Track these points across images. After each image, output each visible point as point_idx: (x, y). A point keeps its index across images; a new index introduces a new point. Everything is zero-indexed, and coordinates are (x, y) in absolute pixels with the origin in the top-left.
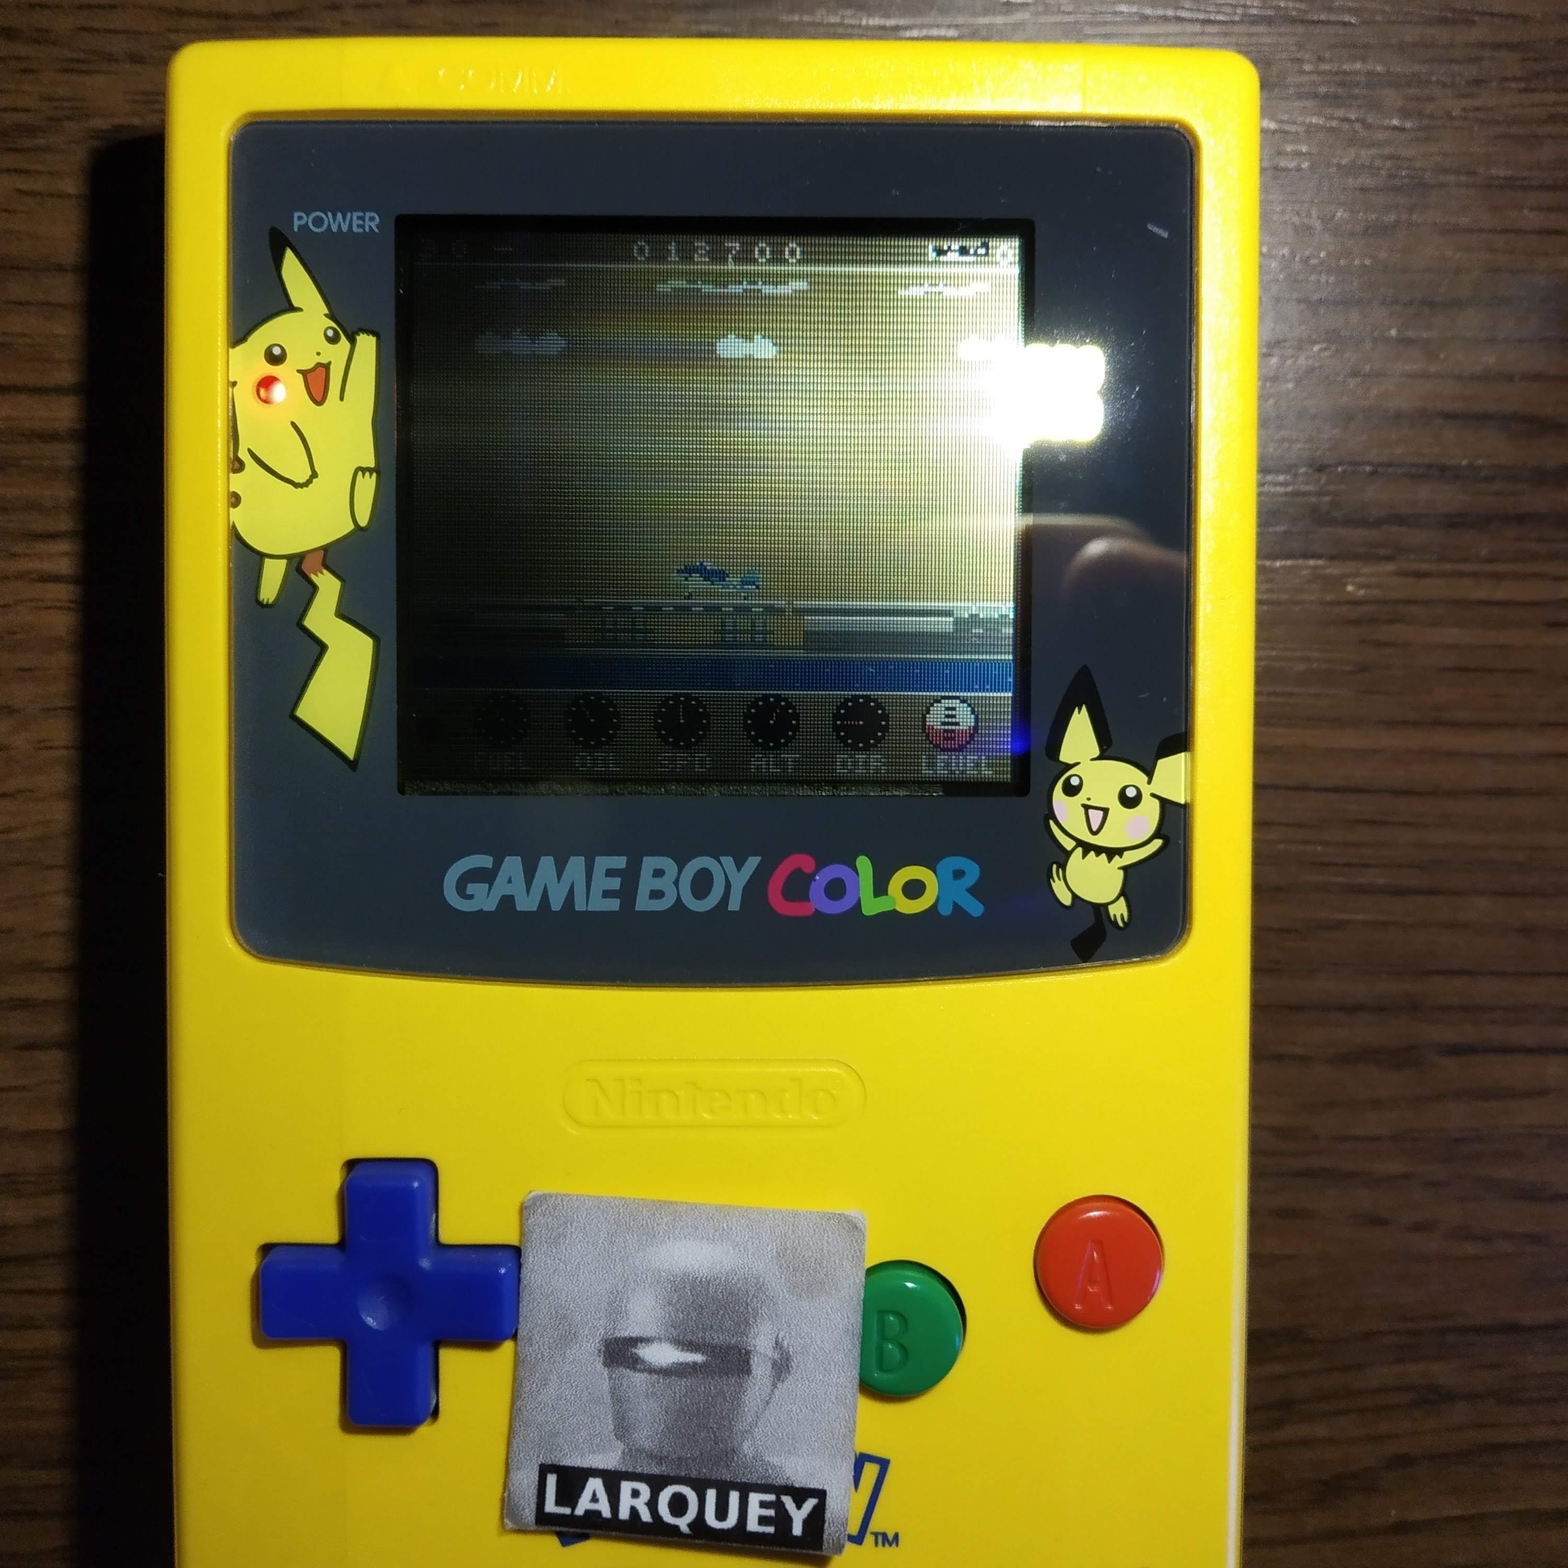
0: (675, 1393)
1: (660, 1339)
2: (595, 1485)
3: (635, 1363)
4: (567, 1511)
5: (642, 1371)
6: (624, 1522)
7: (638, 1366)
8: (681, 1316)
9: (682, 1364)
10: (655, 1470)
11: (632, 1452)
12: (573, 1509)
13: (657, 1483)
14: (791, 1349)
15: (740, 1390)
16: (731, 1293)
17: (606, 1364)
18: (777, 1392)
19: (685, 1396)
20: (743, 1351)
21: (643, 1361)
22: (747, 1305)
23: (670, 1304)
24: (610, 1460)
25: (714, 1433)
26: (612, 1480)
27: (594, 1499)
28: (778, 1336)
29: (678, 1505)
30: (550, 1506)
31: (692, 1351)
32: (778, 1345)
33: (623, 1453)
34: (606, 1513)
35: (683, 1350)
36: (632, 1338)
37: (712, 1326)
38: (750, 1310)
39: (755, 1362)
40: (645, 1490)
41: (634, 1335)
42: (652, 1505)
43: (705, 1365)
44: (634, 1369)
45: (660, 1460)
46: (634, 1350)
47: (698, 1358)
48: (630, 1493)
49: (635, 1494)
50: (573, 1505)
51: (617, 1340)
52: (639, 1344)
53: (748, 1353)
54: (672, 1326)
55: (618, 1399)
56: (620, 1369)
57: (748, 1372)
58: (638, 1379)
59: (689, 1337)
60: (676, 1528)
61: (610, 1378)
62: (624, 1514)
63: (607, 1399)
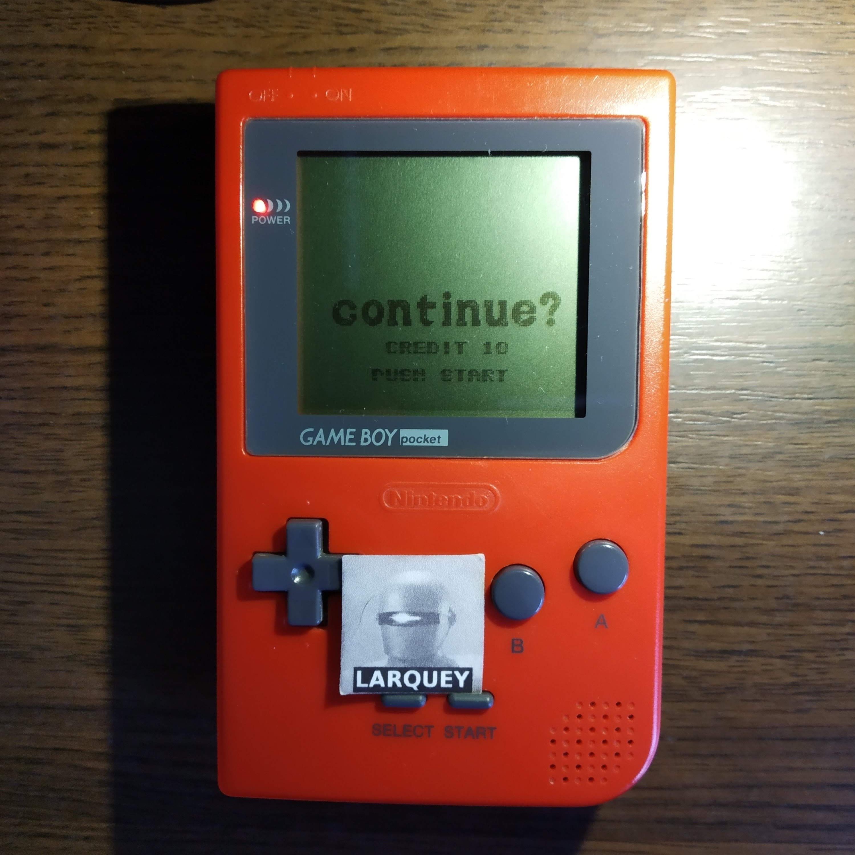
0: (409, 633)
1: (401, 612)
2: (377, 674)
3: (391, 622)
4: (366, 685)
5: (395, 625)
6: (390, 688)
7: (393, 624)
8: (410, 602)
9: (411, 621)
10: (402, 665)
11: (392, 659)
12: (369, 685)
13: (403, 671)
14: (456, 612)
15: (436, 630)
16: (430, 591)
17: (380, 624)
18: (451, 630)
19: (413, 634)
20: (436, 614)
21: (395, 621)
22: (437, 595)
23: (405, 597)
24: (383, 663)
25: (426, 648)
26: (384, 671)
27: (377, 680)
28: (450, 607)
29: (412, 679)
30: (359, 684)
31: (415, 616)
32: (450, 610)
33: (389, 659)
34: (383, 685)
35: (411, 616)
36: (390, 612)
37: (423, 605)
38: (438, 597)
39: (441, 618)
40: (398, 674)
41: (391, 611)
42: (402, 680)
43: (421, 621)
44: (391, 625)
45: (404, 661)
46: (391, 617)
47: (418, 618)
48: (392, 676)
49: (394, 676)
50: (369, 682)
51: (384, 614)
52: (393, 615)
53: (438, 615)
54: (406, 606)
55: (385, 638)
56: (386, 625)
57: (439, 622)
58: (392, 629)
59: (414, 610)
60: (412, 689)
61: (382, 630)
62: (390, 685)
63: (381, 638)
